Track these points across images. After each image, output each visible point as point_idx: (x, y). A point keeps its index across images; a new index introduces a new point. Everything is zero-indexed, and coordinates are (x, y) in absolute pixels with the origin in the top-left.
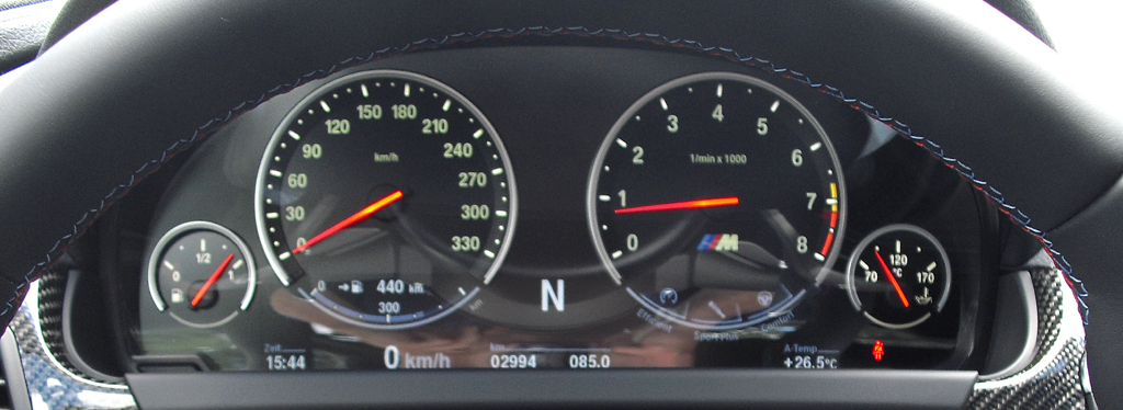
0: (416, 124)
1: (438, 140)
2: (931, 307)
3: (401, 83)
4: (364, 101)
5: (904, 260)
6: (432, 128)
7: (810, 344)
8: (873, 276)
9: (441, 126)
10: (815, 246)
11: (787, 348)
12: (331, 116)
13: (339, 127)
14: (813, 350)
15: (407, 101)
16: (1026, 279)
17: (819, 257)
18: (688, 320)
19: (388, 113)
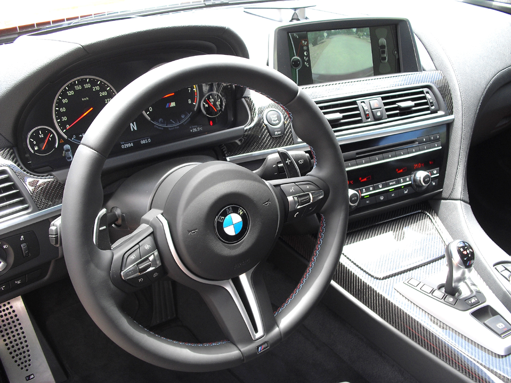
0: (91, 88)
1: (97, 92)
2: (221, 110)
3: (86, 79)
4: (76, 85)
5: (213, 100)
6: (95, 89)
7: (195, 125)
8: (207, 106)
9: (98, 88)
10: (193, 101)
11: (190, 127)
12: (68, 90)
13: (71, 93)
14: (196, 126)
15: (88, 83)
16: (243, 99)
17: (194, 103)
18: (166, 125)
19: (83, 87)
